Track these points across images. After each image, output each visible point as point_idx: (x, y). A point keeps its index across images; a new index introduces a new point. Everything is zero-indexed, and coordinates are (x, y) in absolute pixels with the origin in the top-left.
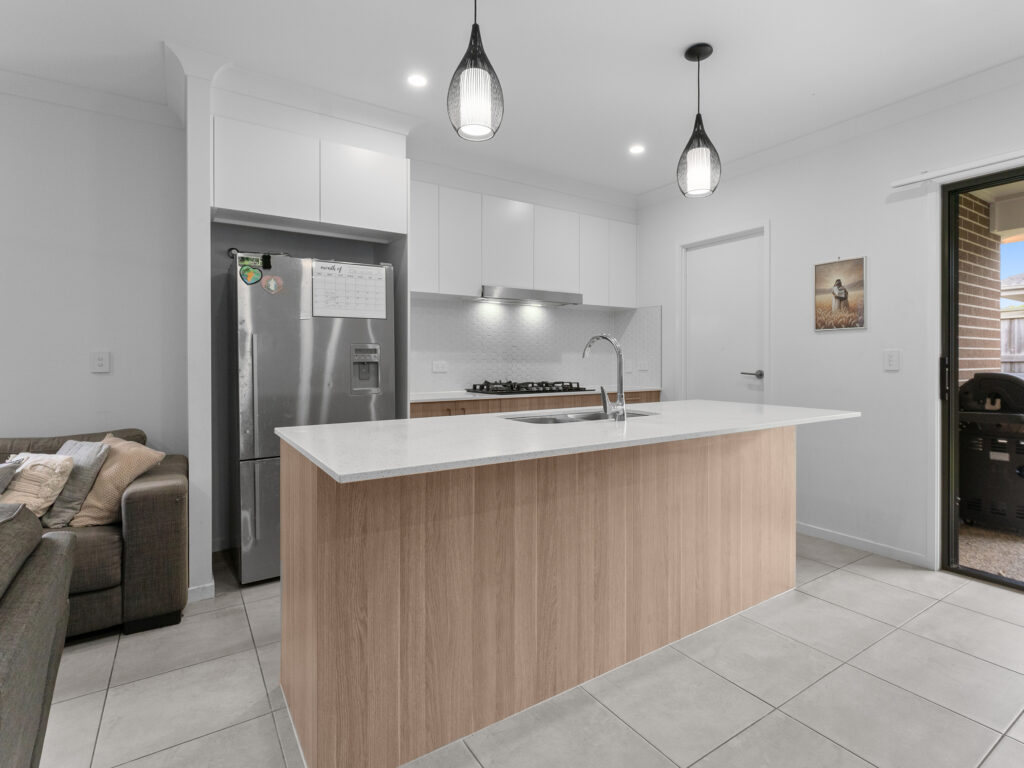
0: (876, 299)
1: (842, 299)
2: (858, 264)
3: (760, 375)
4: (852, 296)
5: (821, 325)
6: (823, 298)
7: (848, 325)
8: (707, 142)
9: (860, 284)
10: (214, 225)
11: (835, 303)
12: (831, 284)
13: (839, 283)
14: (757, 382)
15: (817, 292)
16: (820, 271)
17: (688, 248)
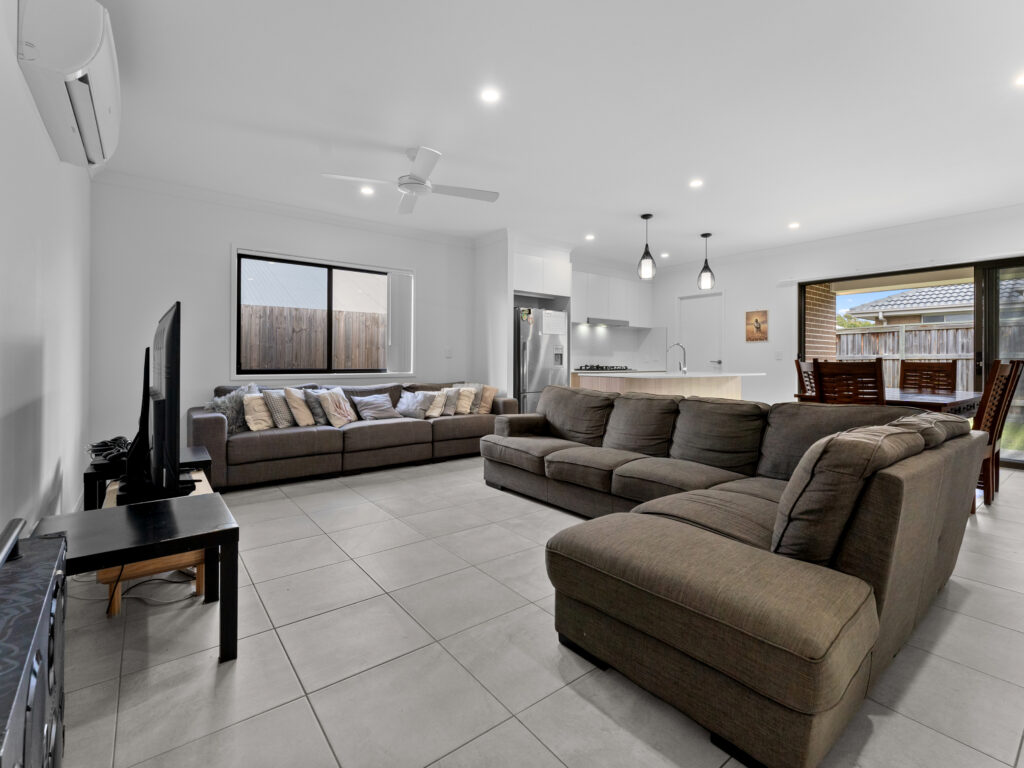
0: (772, 327)
1: (758, 328)
2: (765, 313)
3: (720, 362)
4: (762, 327)
5: (749, 339)
6: (750, 327)
7: (761, 339)
8: (710, 271)
9: (765, 322)
10: (515, 296)
11: (755, 329)
12: (753, 321)
13: (757, 321)
14: (717, 365)
15: (747, 324)
16: (749, 315)
17: (682, 299)
